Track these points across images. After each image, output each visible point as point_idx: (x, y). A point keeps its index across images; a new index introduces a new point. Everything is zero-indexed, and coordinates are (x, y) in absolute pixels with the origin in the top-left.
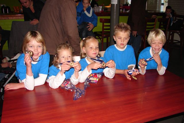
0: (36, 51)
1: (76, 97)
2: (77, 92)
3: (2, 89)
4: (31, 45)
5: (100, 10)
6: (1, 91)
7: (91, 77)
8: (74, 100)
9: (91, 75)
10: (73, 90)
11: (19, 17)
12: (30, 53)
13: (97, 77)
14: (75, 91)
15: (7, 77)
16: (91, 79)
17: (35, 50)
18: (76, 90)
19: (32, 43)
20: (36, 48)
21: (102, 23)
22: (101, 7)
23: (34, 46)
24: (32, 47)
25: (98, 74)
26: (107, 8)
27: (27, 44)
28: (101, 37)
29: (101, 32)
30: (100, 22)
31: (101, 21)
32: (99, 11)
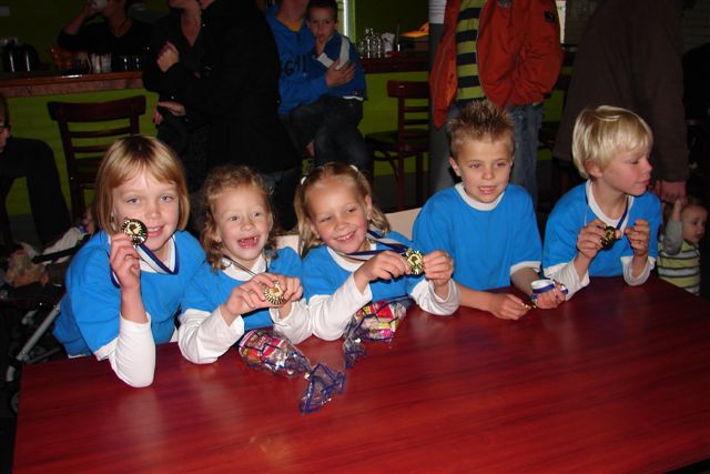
0: (154, 219)
1: (309, 400)
2: (314, 379)
3: (11, 370)
4: (131, 195)
5: (388, 48)
6: (10, 378)
7: (369, 316)
8: (303, 414)
9: (368, 310)
10: (299, 374)
11: (73, 85)
12: (133, 228)
13: (389, 315)
14: (307, 376)
15: (32, 322)
16: (368, 324)
17: (148, 215)
18: (312, 373)
19: (135, 187)
20: (152, 204)
21: (395, 100)
22: (390, 37)
23: (143, 198)
24: (134, 201)
25: (394, 303)
26: (413, 38)
27: (115, 191)
28: (392, 154)
29: (394, 135)
30: (390, 95)
31: (393, 89)
32: (382, 54)
